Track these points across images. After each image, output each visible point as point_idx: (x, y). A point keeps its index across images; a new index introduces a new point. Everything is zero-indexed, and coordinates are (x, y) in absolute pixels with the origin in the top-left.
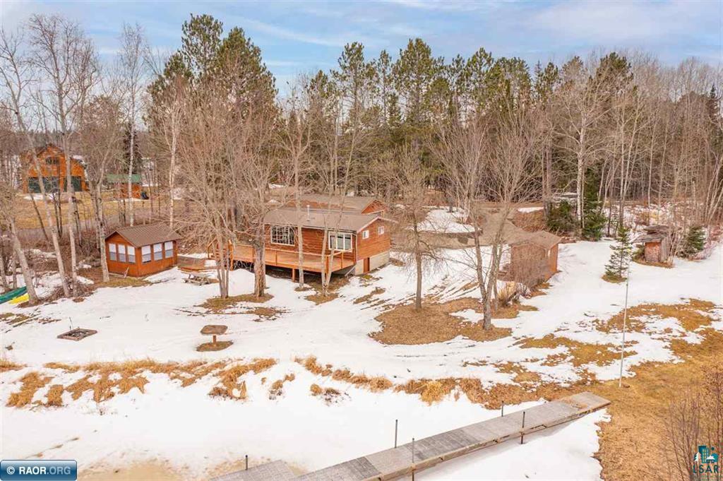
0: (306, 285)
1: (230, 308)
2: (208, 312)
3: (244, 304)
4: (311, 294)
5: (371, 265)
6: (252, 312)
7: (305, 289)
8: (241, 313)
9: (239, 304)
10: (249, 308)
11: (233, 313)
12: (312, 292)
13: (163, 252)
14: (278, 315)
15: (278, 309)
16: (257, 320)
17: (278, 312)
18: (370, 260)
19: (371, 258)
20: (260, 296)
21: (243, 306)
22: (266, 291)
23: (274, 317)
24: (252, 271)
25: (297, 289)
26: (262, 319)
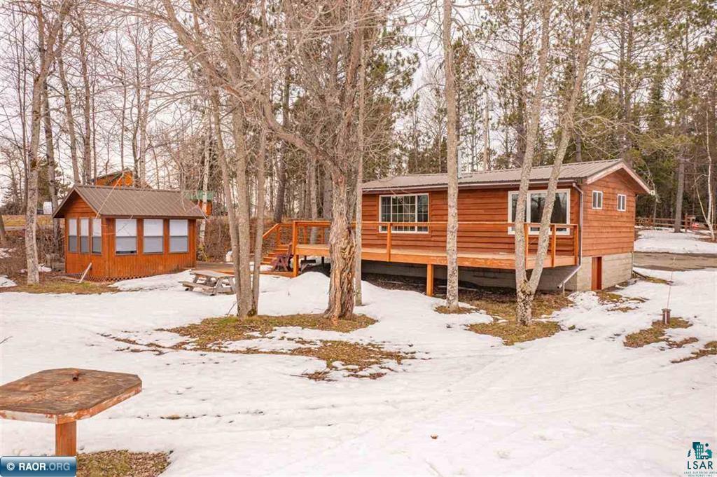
0: (461, 305)
1: (250, 338)
2: (177, 347)
3: (294, 332)
4: (480, 321)
5: (604, 276)
6: (308, 352)
7: (460, 311)
8: (273, 352)
9: (278, 332)
10: (303, 342)
11: (249, 351)
12: (482, 318)
13: (166, 238)
14: (392, 363)
15: (387, 348)
16: (317, 376)
17: (390, 355)
18: (603, 263)
19: (605, 258)
20: (342, 316)
21: (287, 336)
22: (357, 310)
23: (375, 369)
24: (328, 274)
25: (440, 310)
26: (333, 374)
